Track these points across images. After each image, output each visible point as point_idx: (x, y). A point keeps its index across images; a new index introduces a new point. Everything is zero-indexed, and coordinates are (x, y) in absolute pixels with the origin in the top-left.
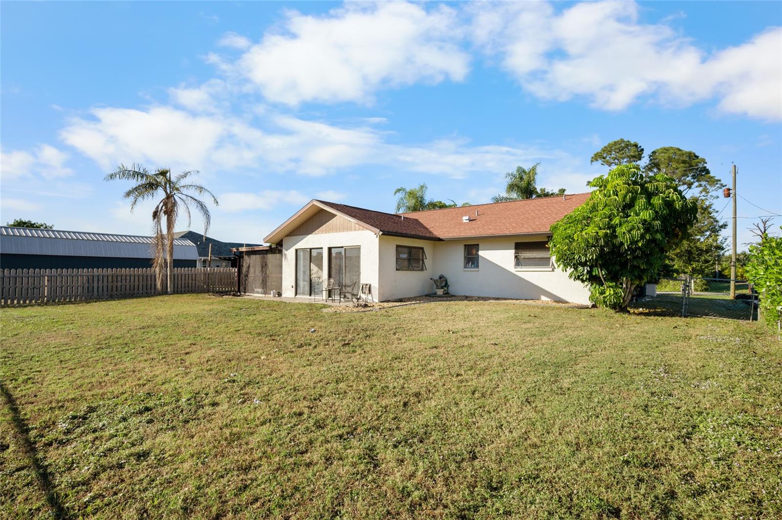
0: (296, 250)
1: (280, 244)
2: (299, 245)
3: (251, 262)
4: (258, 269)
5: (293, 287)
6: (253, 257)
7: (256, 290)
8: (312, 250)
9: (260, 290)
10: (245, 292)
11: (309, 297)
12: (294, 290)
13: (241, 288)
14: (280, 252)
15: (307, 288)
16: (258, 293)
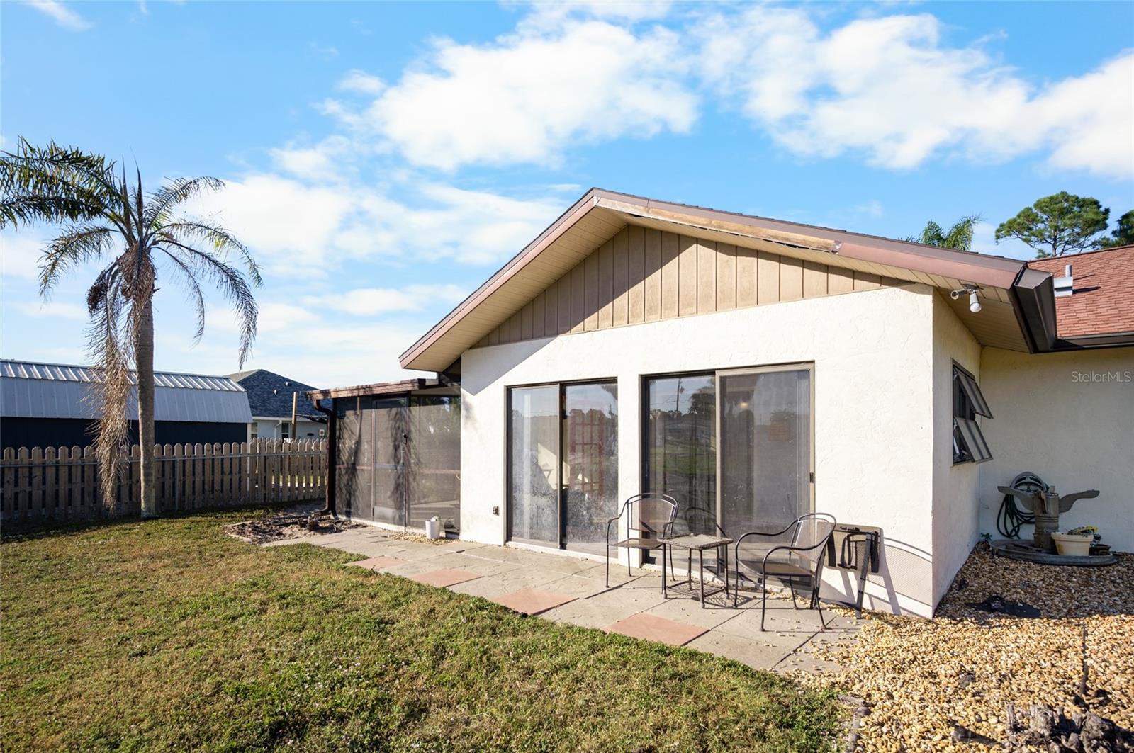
0: (509, 390)
1: (451, 373)
2: (518, 374)
3: (365, 428)
4: (385, 446)
5: (496, 511)
6: (370, 414)
7: (378, 510)
8: (569, 389)
9: (389, 512)
10: (348, 514)
11: (557, 551)
12: (501, 519)
13: (337, 501)
14: (455, 398)
15: (550, 518)
16: (383, 518)
